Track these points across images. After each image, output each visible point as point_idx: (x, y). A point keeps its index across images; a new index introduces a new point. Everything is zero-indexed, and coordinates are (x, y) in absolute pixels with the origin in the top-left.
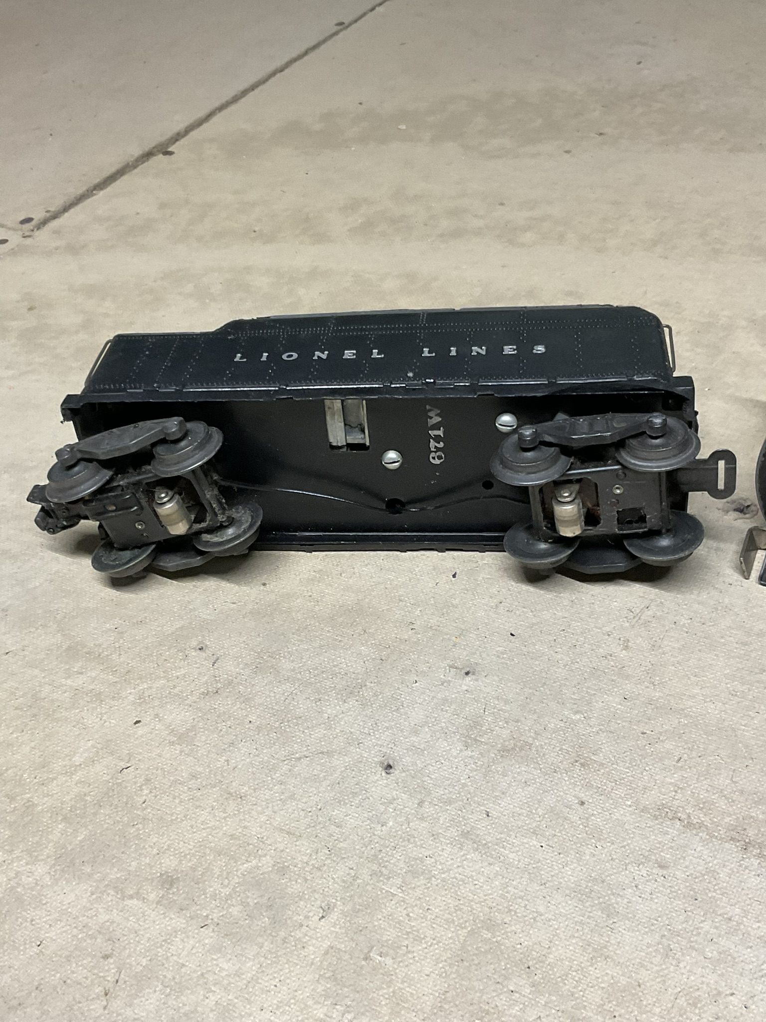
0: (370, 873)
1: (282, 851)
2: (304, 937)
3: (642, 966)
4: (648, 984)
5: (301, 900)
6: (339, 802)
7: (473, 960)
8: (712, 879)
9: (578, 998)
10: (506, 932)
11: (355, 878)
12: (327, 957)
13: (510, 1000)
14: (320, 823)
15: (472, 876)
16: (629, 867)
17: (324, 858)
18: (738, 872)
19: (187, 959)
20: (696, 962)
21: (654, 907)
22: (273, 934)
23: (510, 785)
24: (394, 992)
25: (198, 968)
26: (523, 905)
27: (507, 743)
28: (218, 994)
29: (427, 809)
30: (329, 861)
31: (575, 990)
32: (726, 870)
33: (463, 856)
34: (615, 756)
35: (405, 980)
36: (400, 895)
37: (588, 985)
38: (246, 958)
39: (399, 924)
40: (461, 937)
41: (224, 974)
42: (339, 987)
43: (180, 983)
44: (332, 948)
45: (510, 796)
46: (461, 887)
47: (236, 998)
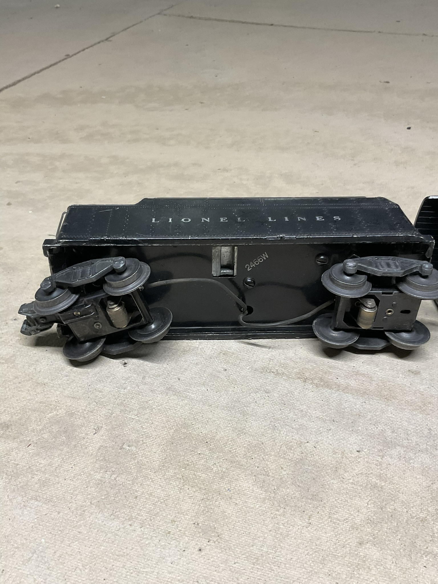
0: (120, 410)
1: (71, 406)
2: (86, 443)
3: (263, 435)
4: (267, 443)
5: (82, 427)
6: (100, 381)
7: (178, 442)
8: (292, 395)
9: (233, 453)
10: (194, 428)
11: (112, 414)
12: (100, 451)
13: (199, 458)
14: (90, 392)
15: (174, 406)
16: (251, 394)
17: (94, 407)
18: (303, 391)
19: (20, 461)
20: (289, 431)
21: (265, 410)
22: (68, 444)
23: (189, 366)
24: (138, 462)
25: (27, 465)
26: (201, 416)
27: (185, 348)
28: (40, 475)
29: (148, 380)
30: (97, 408)
31: (231, 450)
32: (297, 391)
33: (169, 397)
34: (239, 349)
35: (143, 455)
36: (137, 418)
37: (237, 447)
38: (54, 456)
39: (138, 431)
40: (171, 433)
41: (42, 466)
42: (108, 463)
43: (17, 473)
44: (102, 446)
45: (190, 370)
46: (169, 412)
47: (50, 476)
